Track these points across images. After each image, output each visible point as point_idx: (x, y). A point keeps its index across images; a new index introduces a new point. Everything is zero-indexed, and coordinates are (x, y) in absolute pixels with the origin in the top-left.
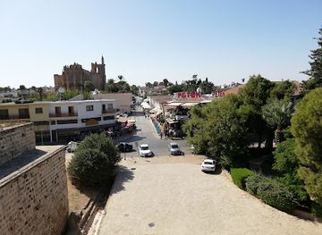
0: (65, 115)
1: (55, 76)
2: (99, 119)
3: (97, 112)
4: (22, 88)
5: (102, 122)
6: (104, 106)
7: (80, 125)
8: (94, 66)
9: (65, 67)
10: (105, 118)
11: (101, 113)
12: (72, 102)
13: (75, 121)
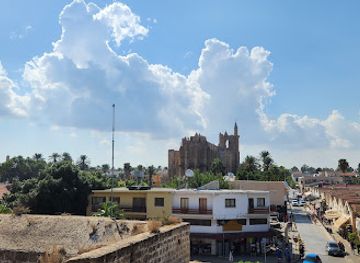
0: (193, 212)
1: (170, 151)
2: (243, 222)
3: (241, 211)
4: (127, 167)
5: (247, 228)
6: (251, 201)
7: (214, 229)
8: (224, 138)
9: (184, 140)
10: (253, 222)
11: (246, 211)
12: (204, 192)
13: (208, 223)
